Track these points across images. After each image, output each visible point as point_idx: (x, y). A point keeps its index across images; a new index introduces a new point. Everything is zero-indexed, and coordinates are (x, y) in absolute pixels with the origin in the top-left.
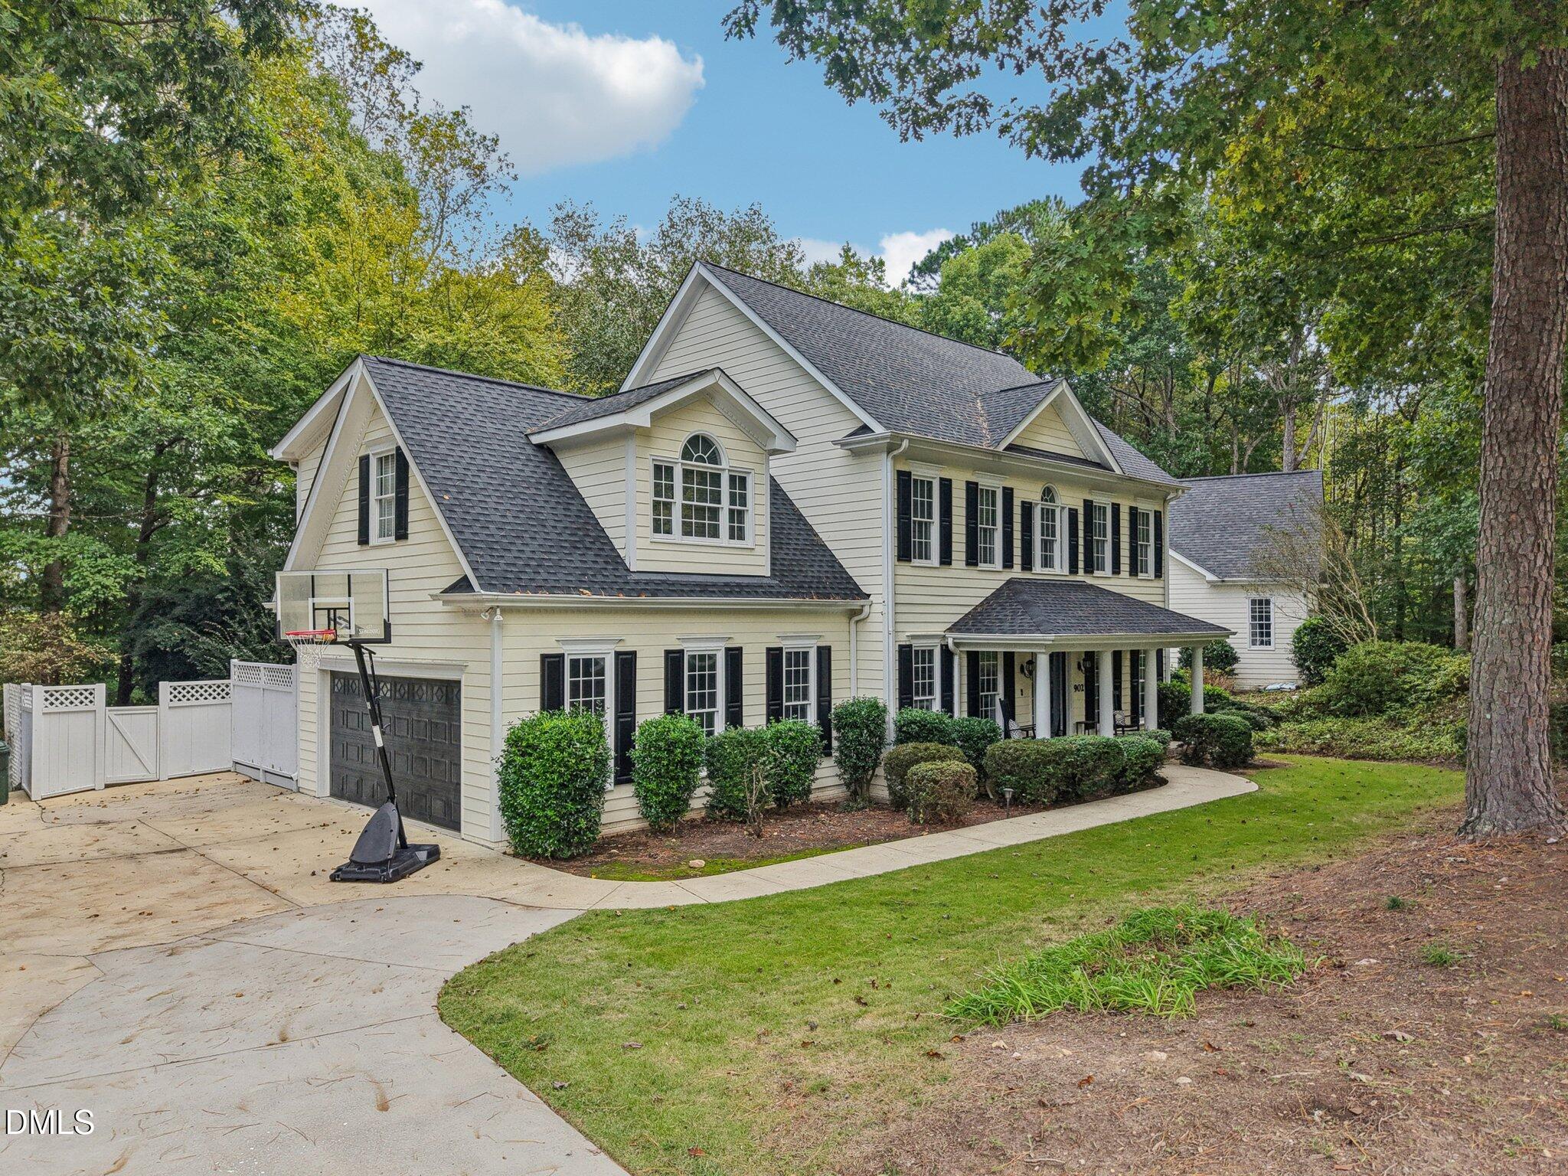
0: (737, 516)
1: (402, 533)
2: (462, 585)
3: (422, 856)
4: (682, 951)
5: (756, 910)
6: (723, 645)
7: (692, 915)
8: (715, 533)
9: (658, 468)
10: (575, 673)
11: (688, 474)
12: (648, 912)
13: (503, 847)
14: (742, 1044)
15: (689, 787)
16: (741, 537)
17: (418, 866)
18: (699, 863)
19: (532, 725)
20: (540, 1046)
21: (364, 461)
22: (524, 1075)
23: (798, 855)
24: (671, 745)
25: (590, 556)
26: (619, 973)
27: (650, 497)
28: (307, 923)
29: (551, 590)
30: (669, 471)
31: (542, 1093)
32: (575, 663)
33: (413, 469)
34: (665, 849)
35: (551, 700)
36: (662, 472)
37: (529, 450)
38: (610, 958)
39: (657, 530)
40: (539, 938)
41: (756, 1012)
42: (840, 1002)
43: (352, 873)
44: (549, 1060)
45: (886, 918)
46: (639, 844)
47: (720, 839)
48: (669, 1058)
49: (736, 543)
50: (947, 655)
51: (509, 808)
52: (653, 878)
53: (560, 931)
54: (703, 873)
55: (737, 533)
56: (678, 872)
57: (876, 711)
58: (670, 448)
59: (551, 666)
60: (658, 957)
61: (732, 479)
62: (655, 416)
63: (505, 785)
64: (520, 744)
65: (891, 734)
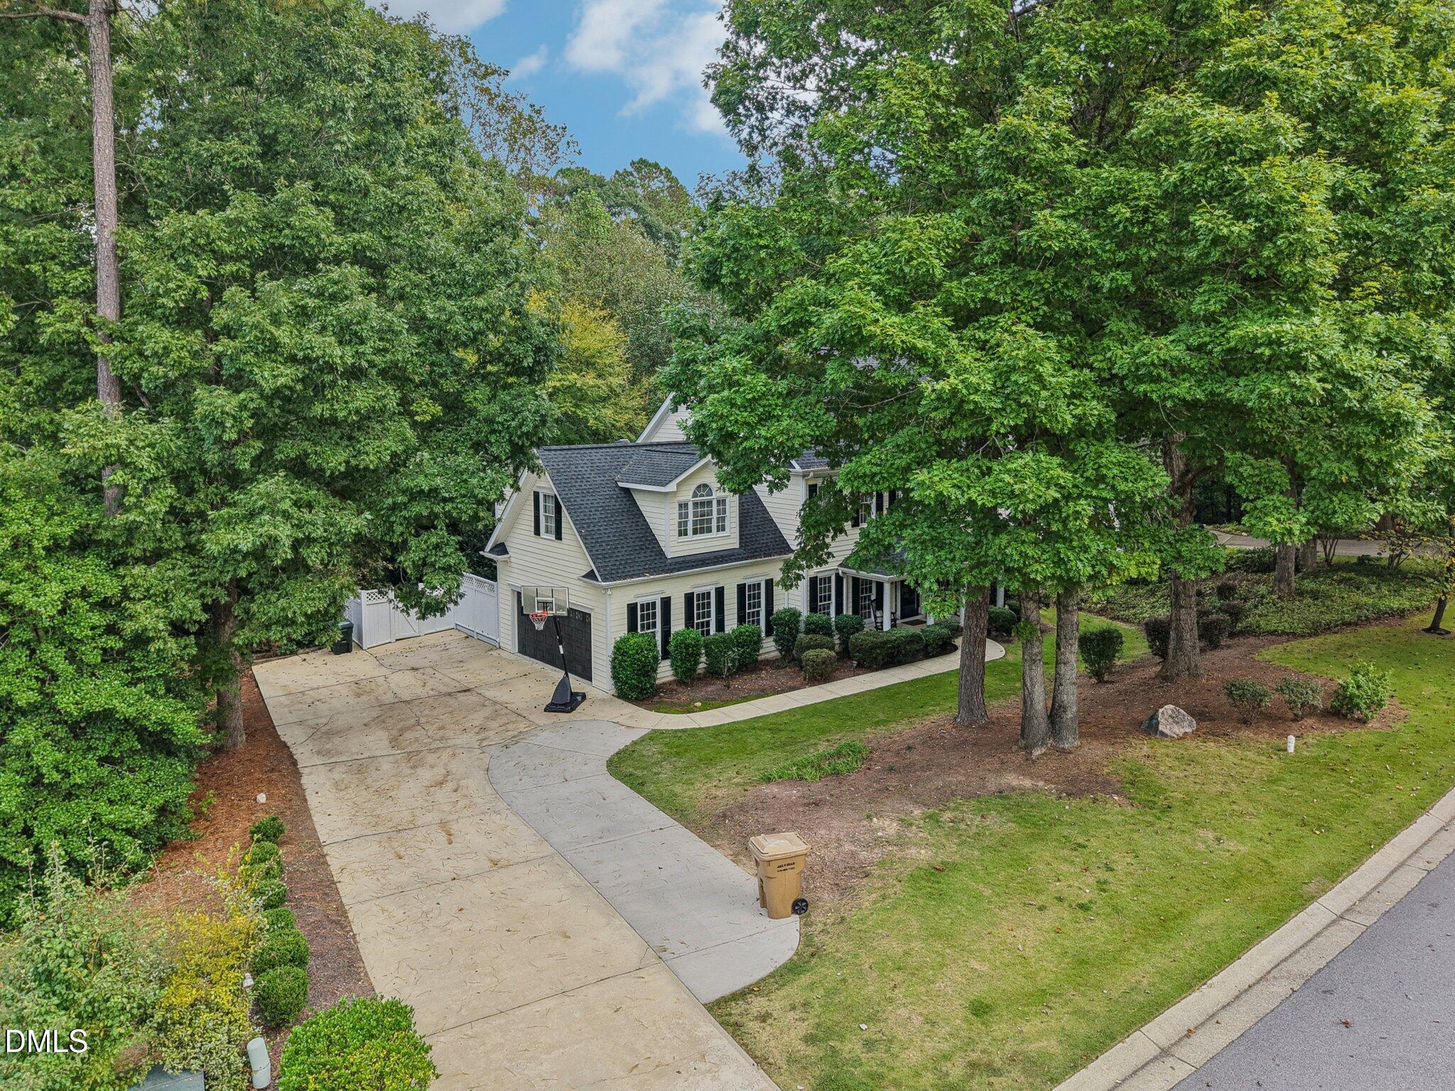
0: (721, 520)
1: (559, 536)
2: (590, 575)
3: (579, 698)
4: (686, 751)
5: (718, 731)
6: (714, 587)
7: (692, 733)
8: (709, 530)
9: (680, 506)
10: (642, 610)
11: (695, 504)
12: (676, 731)
13: (613, 691)
14: (698, 785)
15: (697, 663)
16: (724, 530)
17: (578, 704)
18: (698, 704)
19: (624, 641)
20: (642, 784)
21: (536, 495)
22: (639, 793)
23: (745, 699)
24: (687, 647)
25: (648, 553)
26: (665, 760)
27: (677, 520)
28: (544, 734)
29: (632, 577)
30: (686, 505)
31: (646, 797)
32: (642, 606)
33: (564, 508)
34: (683, 695)
35: (632, 627)
36: (683, 506)
37: (618, 491)
38: (661, 753)
39: (680, 535)
40: (634, 743)
41: (706, 776)
42: (732, 773)
43: (551, 708)
44: (645, 788)
45: (767, 736)
46: (672, 690)
47: (710, 689)
48: (678, 789)
49: (721, 534)
50: (839, 580)
51: (615, 677)
52: (678, 712)
53: (642, 739)
54: (701, 710)
55: (721, 528)
56: (688, 709)
57: (795, 615)
58: (687, 495)
59: (632, 609)
60: (677, 753)
61: (718, 502)
62: (678, 485)
63: (614, 668)
64: (620, 650)
65: (802, 626)
